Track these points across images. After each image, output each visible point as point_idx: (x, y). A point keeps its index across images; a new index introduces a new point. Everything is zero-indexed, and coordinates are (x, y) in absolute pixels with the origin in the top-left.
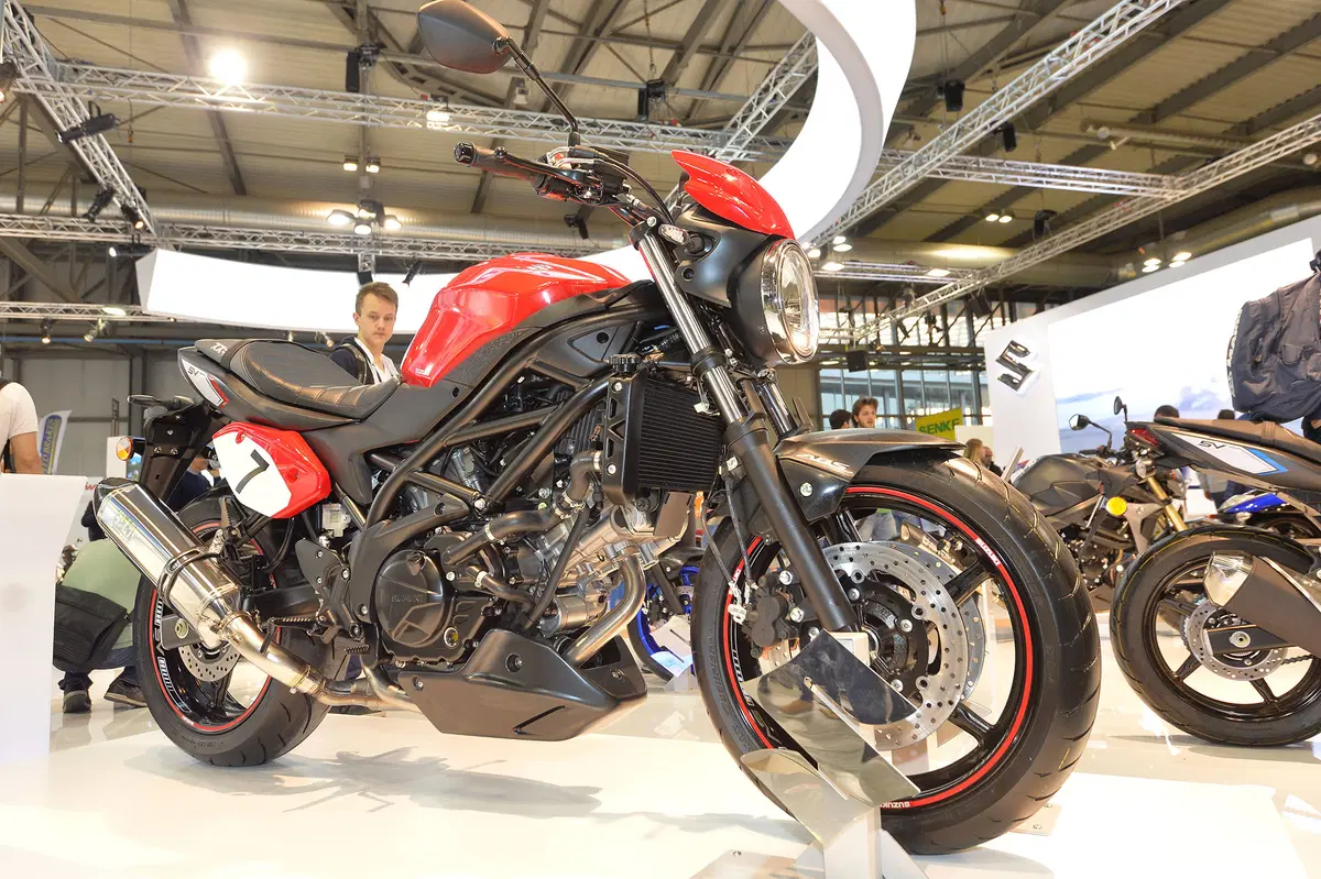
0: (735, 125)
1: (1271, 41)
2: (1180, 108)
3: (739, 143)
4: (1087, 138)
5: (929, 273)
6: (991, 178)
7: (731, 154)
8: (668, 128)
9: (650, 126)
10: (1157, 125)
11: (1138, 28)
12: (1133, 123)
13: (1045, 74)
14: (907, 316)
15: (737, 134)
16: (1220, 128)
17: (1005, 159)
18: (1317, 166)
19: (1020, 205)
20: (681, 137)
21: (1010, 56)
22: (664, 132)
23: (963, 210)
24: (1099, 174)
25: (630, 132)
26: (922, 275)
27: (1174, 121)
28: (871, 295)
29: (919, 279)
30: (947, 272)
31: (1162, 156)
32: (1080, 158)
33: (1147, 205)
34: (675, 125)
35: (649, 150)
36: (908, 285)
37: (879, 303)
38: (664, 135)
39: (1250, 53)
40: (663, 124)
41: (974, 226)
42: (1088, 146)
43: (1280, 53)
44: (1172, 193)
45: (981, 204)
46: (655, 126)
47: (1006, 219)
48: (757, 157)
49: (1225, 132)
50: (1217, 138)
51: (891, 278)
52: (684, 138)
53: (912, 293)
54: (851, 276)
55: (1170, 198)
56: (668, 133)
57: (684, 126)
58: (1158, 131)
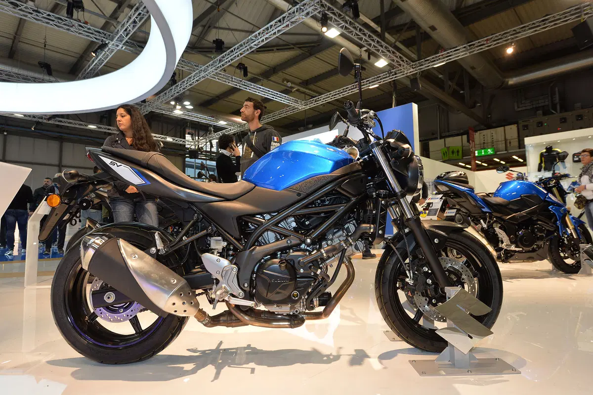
2: (314, 83)
3: (120, 41)
5: (219, 122)
6: (237, 85)
9: (71, 21)
10: (307, 87)
12: (301, 84)
15: (118, 36)
20: (89, 31)
22: (80, 26)
25: (60, 21)
27: (312, 87)
29: (216, 124)
30: (226, 123)
32: (287, 91)
33: (294, 109)
37: (200, 133)
40: (80, 22)
42: (286, 89)
44: (301, 106)
46: (75, 22)
53: (212, 129)
55: (300, 108)
56: (83, 27)
57: (91, 26)
58: (309, 90)
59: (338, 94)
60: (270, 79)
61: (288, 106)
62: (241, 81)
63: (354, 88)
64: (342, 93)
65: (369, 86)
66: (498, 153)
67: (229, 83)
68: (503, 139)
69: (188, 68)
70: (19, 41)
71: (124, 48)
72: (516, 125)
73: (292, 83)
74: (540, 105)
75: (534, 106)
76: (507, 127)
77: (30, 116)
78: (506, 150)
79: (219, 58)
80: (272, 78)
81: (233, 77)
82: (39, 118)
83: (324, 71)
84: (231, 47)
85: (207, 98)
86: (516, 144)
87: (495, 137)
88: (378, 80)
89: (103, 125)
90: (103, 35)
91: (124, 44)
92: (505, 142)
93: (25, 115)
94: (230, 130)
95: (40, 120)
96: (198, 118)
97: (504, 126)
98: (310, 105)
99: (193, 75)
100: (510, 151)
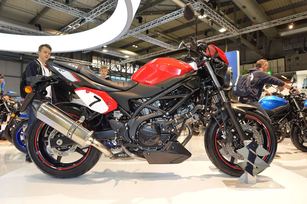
0: (91, 13)
1: (187, 23)
2: (171, 32)
3: (92, 17)
4: (155, 34)
5: (125, 56)
7: (89, 19)
8: (73, 9)
9: (69, 7)
10: (166, 34)
11: (178, 17)
13: (160, 21)
14: (118, 65)
15: (92, 15)
16: (176, 37)
17: (145, 35)
19: (140, 44)
20: (76, 12)
21: (143, 13)
24: (158, 41)
25: (63, 7)
26: (123, 56)
27: (169, 34)
28: (106, 58)
30: (129, 57)
31: (167, 40)
33: (168, 50)
34: (76, 9)
35: (68, 13)
36: (120, 58)
38: (72, 10)
39: (184, 24)
40: (72, 7)
41: (130, 47)
43: (188, 26)
44: (173, 49)
45: (132, 42)
46: (71, 7)
47: (137, 47)
48: (95, 22)
49: (177, 38)
50: (175, 39)
51: (117, 56)
52: (78, 13)
53: (121, 60)
54: (108, 54)
57: (78, 9)
58: (167, 36)
66: (274, 74)
68: (277, 66)
72: (284, 59)
73: (159, 32)
74: (298, 47)
75: (294, 48)
76: (279, 60)
78: (278, 73)
83: (177, 26)
86: (284, 69)
87: (272, 65)
92: (278, 68)
97: (277, 59)
100: (280, 73)
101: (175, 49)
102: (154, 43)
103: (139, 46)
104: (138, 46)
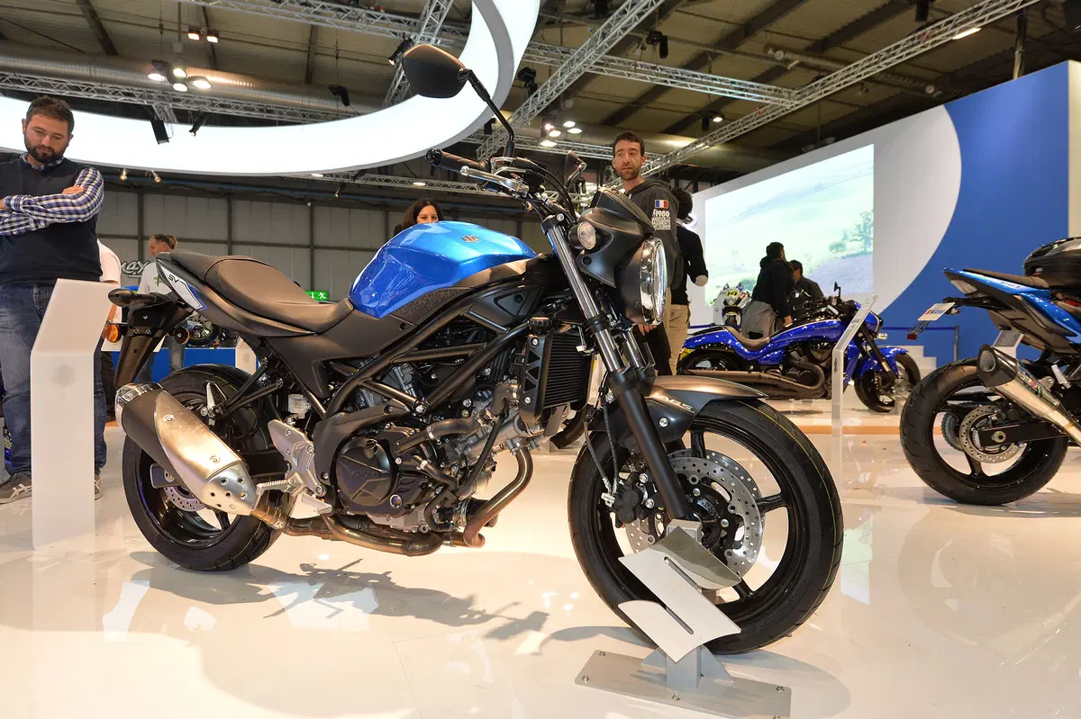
4: (770, 59)
6: (645, 78)
8: (373, 13)
9: (356, 9)
12: (807, 51)
15: (427, 22)
17: (657, 64)
18: (935, 95)
20: (384, 22)
22: (370, 15)
23: (625, 101)
27: (835, 51)
34: (379, 11)
35: (353, 30)
38: (369, 18)
40: (369, 9)
46: (362, 10)
52: (387, 23)
55: (788, 107)
56: (373, 17)
57: (386, 12)
58: (828, 59)
59: (876, 63)
60: (737, 49)
61: (761, 105)
62: (654, 68)
63: (913, 45)
64: (884, 59)
65: (953, 34)
67: (629, 75)
69: (551, 59)
70: (316, 54)
71: (439, 42)
73: (786, 50)
77: (331, 175)
79: (600, 30)
80: (743, 48)
81: (638, 63)
82: (344, 177)
83: (864, 12)
84: (621, 5)
85: (616, 107)
88: (974, 18)
89: (436, 179)
90: (405, 25)
91: (438, 36)
93: (324, 175)
94: (649, 166)
95: (346, 180)
96: (584, 150)
98: (810, 97)
99: (559, 70)
101: (797, 102)
102: (717, 92)
103: (726, 117)
104: (722, 117)
